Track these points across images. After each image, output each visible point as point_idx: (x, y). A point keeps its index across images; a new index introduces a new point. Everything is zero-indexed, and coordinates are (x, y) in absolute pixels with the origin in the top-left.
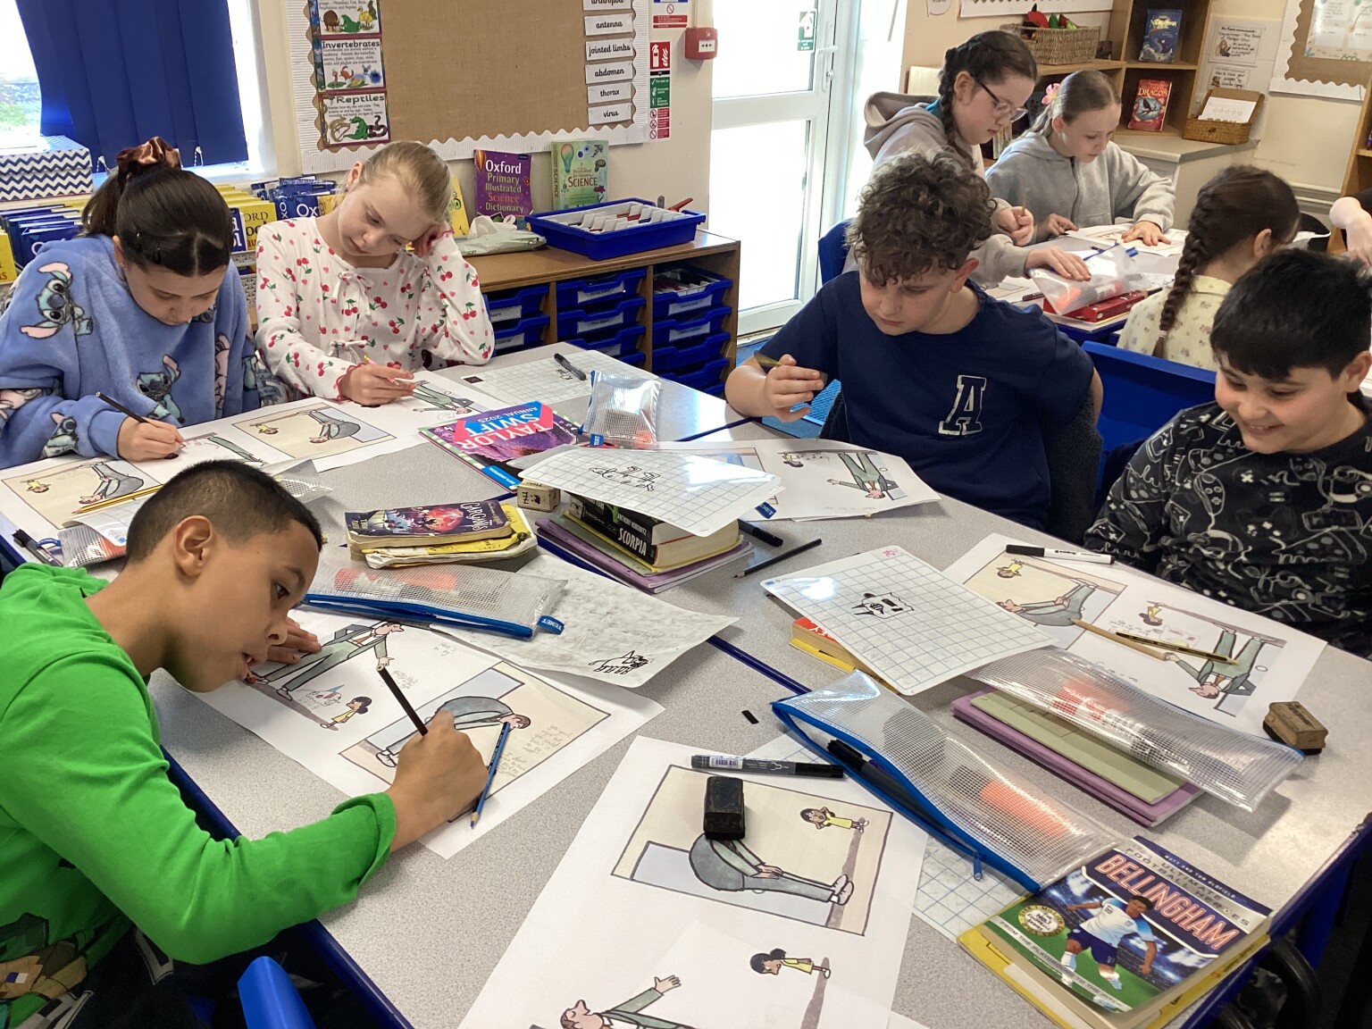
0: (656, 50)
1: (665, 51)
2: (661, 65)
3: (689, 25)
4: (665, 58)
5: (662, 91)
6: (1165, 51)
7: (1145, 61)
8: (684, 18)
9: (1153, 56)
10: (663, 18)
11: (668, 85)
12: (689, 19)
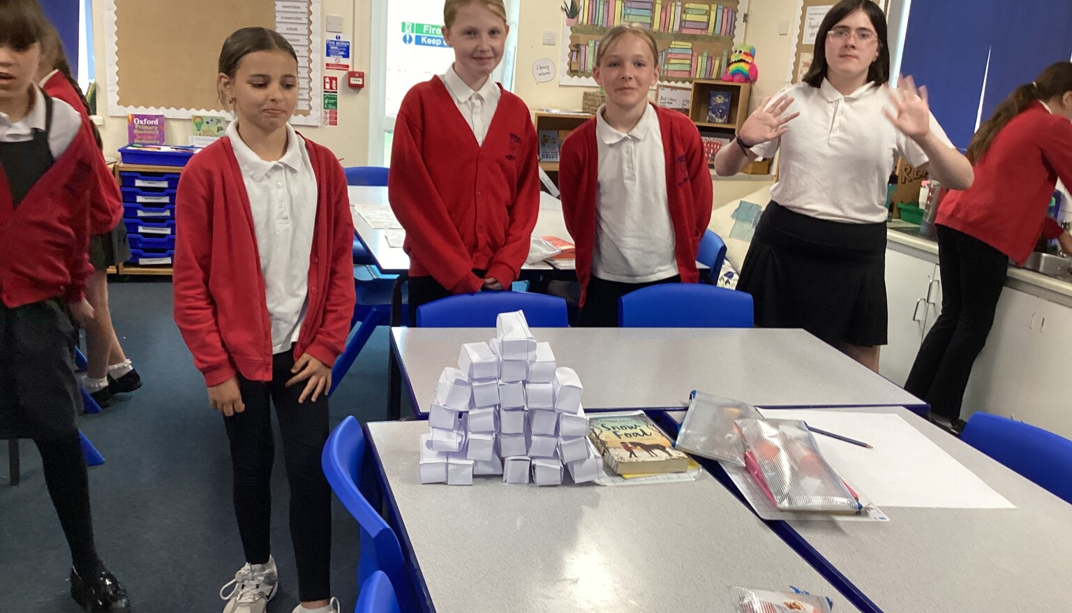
0: (327, 80)
1: (334, 82)
2: (331, 88)
3: (350, 69)
4: (334, 85)
5: (332, 101)
6: (722, 117)
7: (709, 122)
8: (348, 66)
9: (714, 119)
10: (332, 65)
11: (336, 99)
12: (350, 66)
